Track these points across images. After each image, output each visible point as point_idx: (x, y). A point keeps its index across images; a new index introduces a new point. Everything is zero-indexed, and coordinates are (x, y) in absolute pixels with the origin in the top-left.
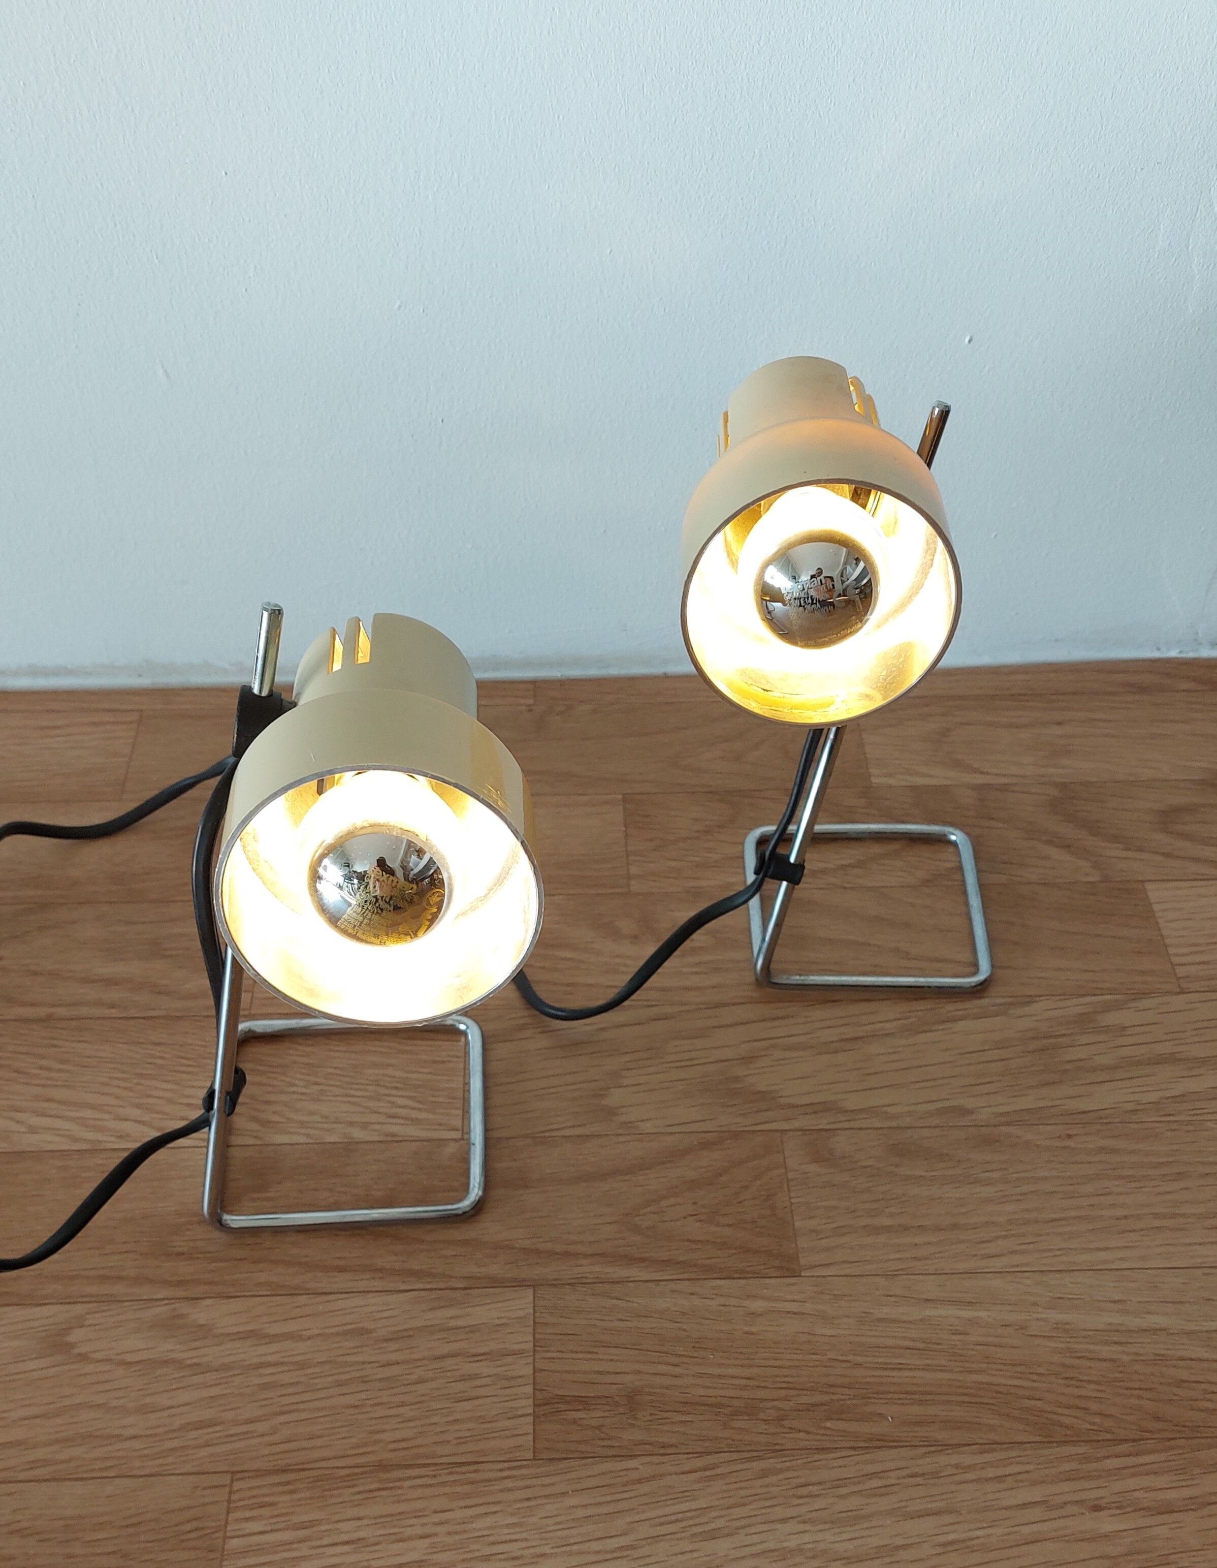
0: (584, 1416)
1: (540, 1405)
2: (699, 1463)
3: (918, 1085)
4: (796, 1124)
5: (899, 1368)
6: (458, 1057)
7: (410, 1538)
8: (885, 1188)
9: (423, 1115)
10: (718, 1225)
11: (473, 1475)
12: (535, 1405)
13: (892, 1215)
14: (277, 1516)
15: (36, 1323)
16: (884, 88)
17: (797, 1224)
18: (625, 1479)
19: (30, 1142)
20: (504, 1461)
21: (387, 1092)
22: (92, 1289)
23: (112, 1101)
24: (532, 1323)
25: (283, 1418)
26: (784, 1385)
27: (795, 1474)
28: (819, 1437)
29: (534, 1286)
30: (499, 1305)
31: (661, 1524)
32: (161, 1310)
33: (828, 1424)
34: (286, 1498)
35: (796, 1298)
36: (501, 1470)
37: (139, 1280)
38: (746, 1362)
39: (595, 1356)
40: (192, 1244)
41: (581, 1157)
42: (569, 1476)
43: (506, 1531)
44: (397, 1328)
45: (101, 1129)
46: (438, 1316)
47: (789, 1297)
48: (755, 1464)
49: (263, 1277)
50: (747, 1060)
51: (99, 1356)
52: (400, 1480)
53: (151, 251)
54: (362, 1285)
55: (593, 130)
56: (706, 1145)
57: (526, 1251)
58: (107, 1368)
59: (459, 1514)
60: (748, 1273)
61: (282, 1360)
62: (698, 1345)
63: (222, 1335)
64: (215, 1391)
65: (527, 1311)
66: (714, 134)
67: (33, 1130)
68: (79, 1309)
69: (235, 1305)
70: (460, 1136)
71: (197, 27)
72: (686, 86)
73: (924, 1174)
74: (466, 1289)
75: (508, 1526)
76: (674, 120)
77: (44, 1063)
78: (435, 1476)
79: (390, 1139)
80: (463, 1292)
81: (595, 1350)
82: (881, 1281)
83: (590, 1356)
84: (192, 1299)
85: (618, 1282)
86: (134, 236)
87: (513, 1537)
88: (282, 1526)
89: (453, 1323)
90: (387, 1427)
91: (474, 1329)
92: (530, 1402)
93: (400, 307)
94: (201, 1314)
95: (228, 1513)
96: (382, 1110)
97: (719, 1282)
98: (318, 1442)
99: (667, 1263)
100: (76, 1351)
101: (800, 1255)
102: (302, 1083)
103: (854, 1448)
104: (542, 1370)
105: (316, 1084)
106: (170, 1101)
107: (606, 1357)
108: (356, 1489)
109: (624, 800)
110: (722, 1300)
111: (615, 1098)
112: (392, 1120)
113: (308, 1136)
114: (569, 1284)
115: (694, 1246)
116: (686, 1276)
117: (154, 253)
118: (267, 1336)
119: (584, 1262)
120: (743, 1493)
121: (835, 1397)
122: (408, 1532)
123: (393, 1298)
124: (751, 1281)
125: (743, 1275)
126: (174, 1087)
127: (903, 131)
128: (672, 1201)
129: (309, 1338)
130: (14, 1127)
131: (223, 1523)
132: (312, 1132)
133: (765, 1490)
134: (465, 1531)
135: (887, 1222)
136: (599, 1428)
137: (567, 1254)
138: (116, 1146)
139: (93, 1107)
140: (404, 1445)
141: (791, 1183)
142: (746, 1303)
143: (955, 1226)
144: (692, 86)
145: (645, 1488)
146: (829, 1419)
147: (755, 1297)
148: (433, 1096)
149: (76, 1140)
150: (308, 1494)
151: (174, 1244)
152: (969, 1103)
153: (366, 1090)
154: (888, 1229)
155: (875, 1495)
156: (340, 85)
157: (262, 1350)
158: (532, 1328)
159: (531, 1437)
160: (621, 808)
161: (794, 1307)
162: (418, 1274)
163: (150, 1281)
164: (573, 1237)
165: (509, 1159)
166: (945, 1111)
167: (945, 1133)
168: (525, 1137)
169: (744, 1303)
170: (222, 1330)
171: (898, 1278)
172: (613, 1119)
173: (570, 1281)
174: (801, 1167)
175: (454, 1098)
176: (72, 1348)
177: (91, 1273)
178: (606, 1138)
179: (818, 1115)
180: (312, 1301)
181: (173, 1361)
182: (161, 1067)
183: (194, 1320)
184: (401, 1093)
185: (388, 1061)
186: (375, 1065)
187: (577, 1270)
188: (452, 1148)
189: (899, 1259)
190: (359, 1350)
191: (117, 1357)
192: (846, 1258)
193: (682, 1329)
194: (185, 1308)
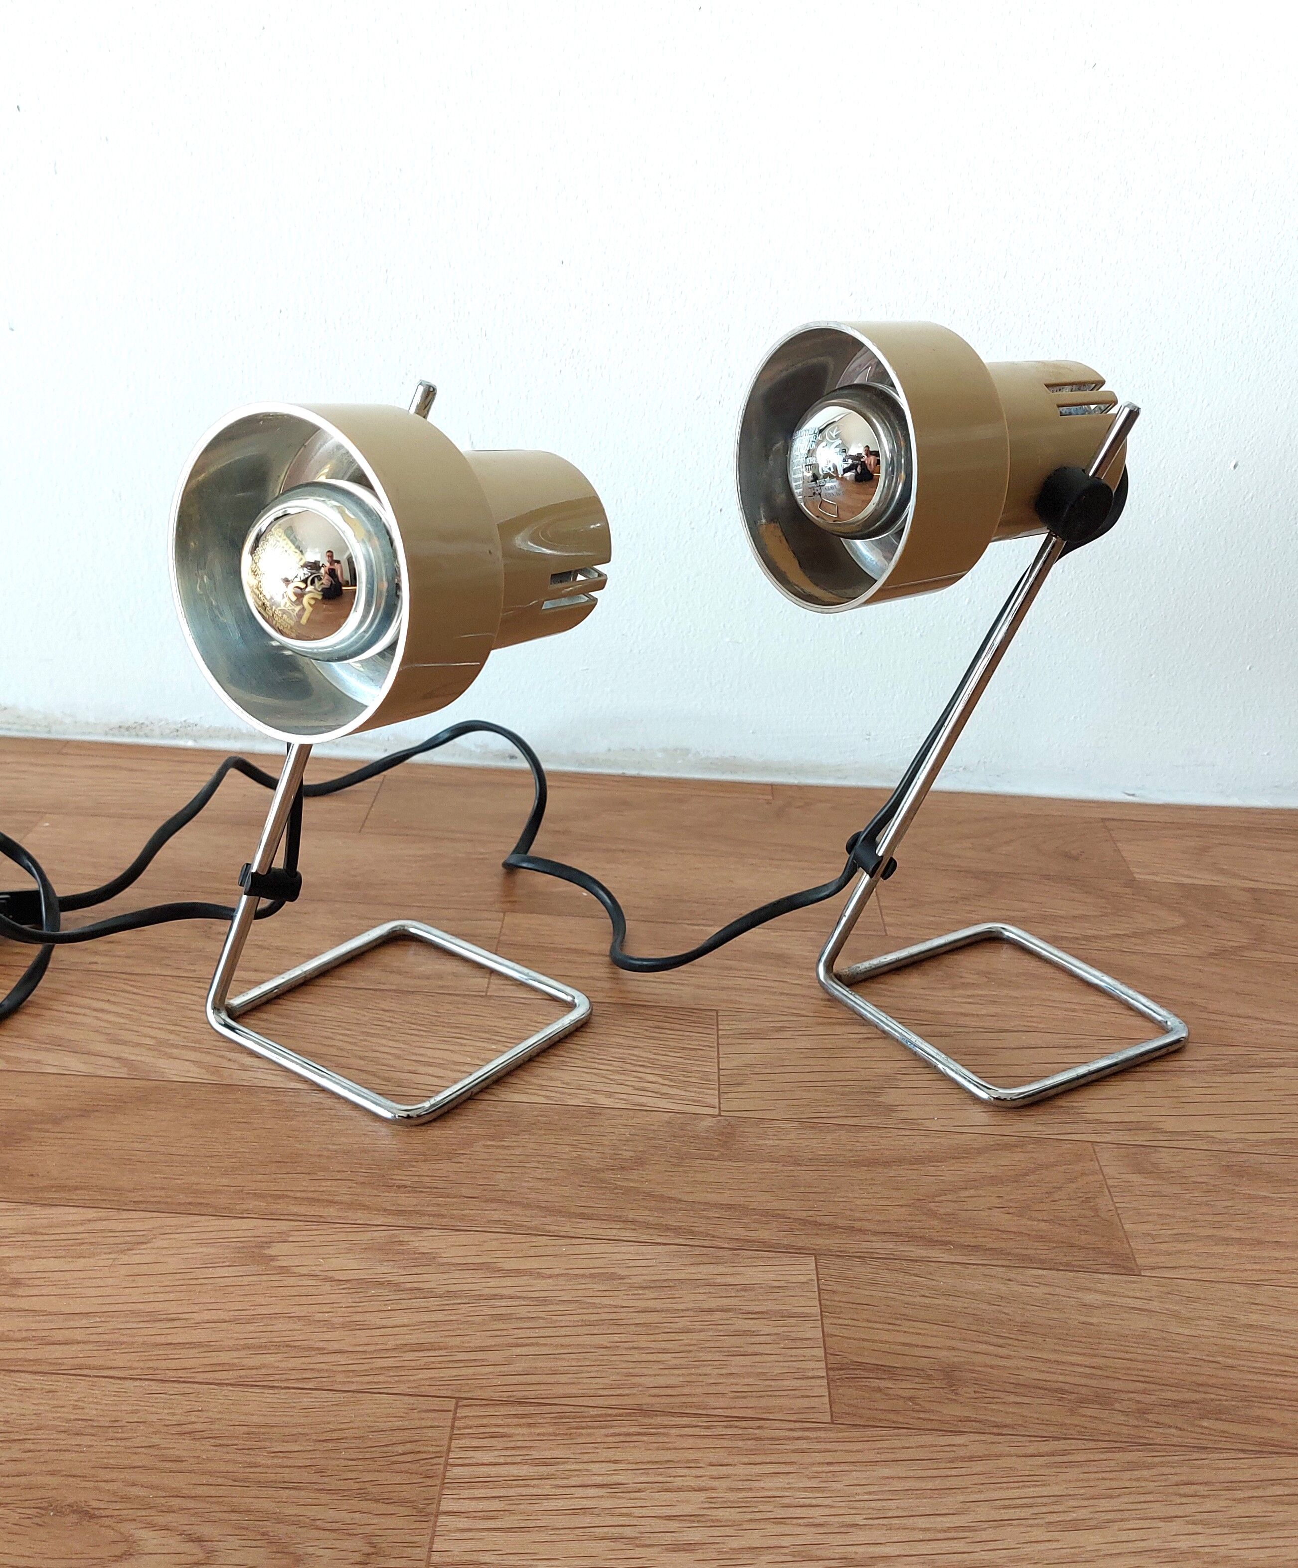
0: (890, 1386)
1: (832, 1369)
2: (1045, 1447)
4: (1108, 1138)
5: (1283, 1374)
6: (710, 1047)
7: (679, 1490)
8: (1227, 1204)
9: (675, 1092)
10: (1029, 1219)
11: (756, 1431)
12: (828, 1369)
13: (1240, 1229)
14: (513, 1448)
15: (232, 1234)
17: (1126, 1227)
18: (952, 1455)
19: (241, 1077)
20: (795, 1421)
21: (634, 1069)
22: (302, 1210)
24: (816, 1289)
25: (519, 1350)
26: (1141, 1379)
27: (1173, 1471)
28: (1195, 1435)
29: (815, 1255)
30: (775, 1268)
31: (1005, 1507)
32: (379, 1235)
33: (1205, 1423)
34: (525, 1430)
35: (1138, 1295)
36: (791, 1430)
37: (351, 1206)
38: (1089, 1351)
39: (897, 1328)
40: (416, 1179)
41: (858, 1144)
42: (879, 1445)
43: (804, 1495)
44: (653, 1278)
46: (705, 1271)
47: (1131, 1294)
48: (1118, 1456)
49: (496, 1216)
51: (304, 1270)
52: (665, 1427)
53: (481, 330)
54: (611, 1234)
56: (1006, 1147)
57: (804, 1222)
58: (310, 1282)
59: (741, 1470)
60: (1074, 1266)
61: (519, 1294)
62: (1025, 1329)
63: (447, 1264)
64: (440, 1316)
65: (809, 1277)
67: (245, 1067)
68: (283, 1226)
69: (463, 1238)
70: (716, 1113)
73: (1270, 1195)
74: (734, 1249)
75: (805, 1489)
78: (708, 1427)
79: (638, 1108)
80: (730, 1252)
81: (898, 1322)
82: (1242, 1289)
83: (891, 1327)
84: (414, 1228)
85: (917, 1261)
87: (814, 1502)
88: (518, 1459)
89: (720, 1280)
90: (646, 1371)
91: (745, 1288)
92: (822, 1365)
94: (423, 1242)
95: (451, 1439)
96: (629, 1083)
97: (1040, 1272)
98: (563, 1379)
99: (976, 1248)
100: (277, 1264)
101: (1136, 1256)
103: (1243, 1451)
104: (832, 1336)
106: (398, 1057)
107: (911, 1330)
108: (612, 1431)
110: (1046, 1289)
111: (892, 1097)
112: (641, 1093)
114: (856, 1257)
115: (1004, 1236)
116: (1000, 1263)
118: (499, 1270)
119: (874, 1238)
120: (1108, 1484)
121: (1208, 1396)
122: (678, 1483)
123: (648, 1249)
124: (1080, 1275)
125: (1069, 1267)
126: (403, 1046)
128: (972, 1192)
129: (550, 1277)
130: (226, 1064)
131: (445, 1448)
132: (553, 1094)
133: (1135, 1484)
134: (751, 1489)
135: (1237, 1235)
136: (910, 1399)
137: (852, 1229)
140: (669, 1391)
141: (1113, 1190)
142: (1079, 1295)
145: (978, 1467)
146: (1204, 1417)
147: (1088, 1290)
148: (683, 1076)
150: (551, 1430)
151: (394, 1177)
153: (611, 1065)
154: (1239, 1241)
155: (1283, 1503)
157: (493, 1283)
159: (826, 1400)
161: (1138, 1304)
162: (677, 1230)
163: (366, 1208)
164: (857, 1215)
165: (775, 1137)
166: (1282, 1142)
167: (1286, 1161)
168: (791, 1120)
169: (1075, 1294)
170: (449, 1260)
171: (1263, 1288)
172: (894, 1114)
173: (859, 1254)
174: (1123, 1176)
175: (709, 1080)
176: (272, 1260)
177: (298, 1195)
178: (887, 1130)
179: (1133, 1132)
180: (553, 1242)
181: (389, 1283)
182: (389, 1028)
183: (416, 1248)
184: (648, 1071)
185: (635, 1044)
186: (620, 1046)
187: (864, 1244)
188: (708, 1122)
189: (1260, 1270)
190: (611, 1294)
191: (324, 1273)
192: (1192, 1263)
193: (1000, 1312)
194: (405, 1235)
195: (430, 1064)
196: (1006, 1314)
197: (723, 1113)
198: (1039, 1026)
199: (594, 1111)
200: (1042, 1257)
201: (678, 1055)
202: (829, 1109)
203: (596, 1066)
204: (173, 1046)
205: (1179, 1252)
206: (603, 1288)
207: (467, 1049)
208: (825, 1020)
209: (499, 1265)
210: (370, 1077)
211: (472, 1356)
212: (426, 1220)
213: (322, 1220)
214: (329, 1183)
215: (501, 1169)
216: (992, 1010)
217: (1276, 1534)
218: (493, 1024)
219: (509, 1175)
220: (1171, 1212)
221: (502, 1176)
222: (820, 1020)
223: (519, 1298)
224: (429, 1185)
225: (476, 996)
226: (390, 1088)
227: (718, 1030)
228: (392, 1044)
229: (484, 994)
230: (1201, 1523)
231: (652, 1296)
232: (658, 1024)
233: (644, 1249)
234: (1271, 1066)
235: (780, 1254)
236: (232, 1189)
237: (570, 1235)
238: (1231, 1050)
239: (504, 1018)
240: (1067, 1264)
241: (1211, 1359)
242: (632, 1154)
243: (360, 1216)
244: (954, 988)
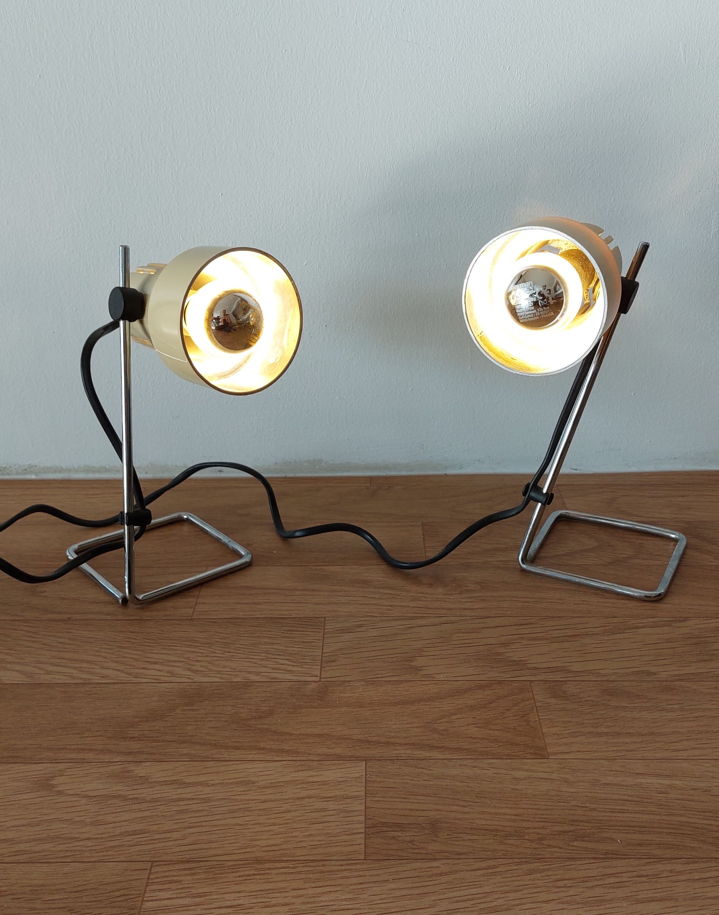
0: (400, 835)
1: (369, 828)
2: (484, 864)
3: (618, 660)
4: (539, 678)
5: (623, 812)
6: (319, 640)
7: (274, 906)
8: (602, 712)
9: (295, 669)
10: (490, 730)
11: (321, 868)
12: (366, 828)
13: (608, 727)
14: (182, 889)
15: (32, 773)
16: (560, 151)
17: (544, 730)
18: (430, 873)
19: (45, 678)
20: (344, 860)
21: (273, 657)
22: (73, 756)
23: (101, 659)
24: (364, 781)
25: (190, 831)
26: (542, 820)
27: (554, 873)
28: (569, 851)
29: (366, 760)
30: (343, 770)
31: (457, 902)
32: (116, 768)
33: (575, 844)
34: (189, 878)
35: (546, 770)
36: (341, 865)
37: (102, 751)
38: (514, 806)
39: (408, 800)
40: (141, 732)
41: (397, 692)
42: (390, 870)
43: (344, 903)
44: (273, 781)
45: (92, 673)
47: (542, 770)
48: (523, 866)
49: (185, 751)
50: (504, 644)
51: (70, 792)
52: (269, 869)
53: (179, 234)
54: (251, 757)
55: (410, 173)
56: (480, 687)
57: (361, 741)
58: (75, 799)
59: (311, 891)
60: (513, 756)
61: (193, 797)
62: (479, 796)
63: (155, 782)
64: (148, 813)
65: (361, 774)
66: (473, 175)
67: (48, 673)
68: (62, 766)
69: (165, 766)
70: (318, 680)
71: (214, 123)
72: (458, 151)
73: (628, 705)
74: (320, 761)
75: (345, 900)
76: (452, 168)
77: (62, 640)
78: (294, 868)
79: (273, 680)
80: (317, 763)
81: (408, 797)
82: (605, 763)
83: (404, 800)
84: (137, 762)
85: (423, 760)
86: (171, 226)
87: (350, 907)
88: (184, 895)
89: (311, 779)
90: (262, 837)
91: (324, 783)
92: (363, 825)
93: (306, 265)
94: (141, 770)
95: (147, 886)
96: (268, 666)
97: (492, 761)
98: (214, 845)
99: (458, 749)
100: (56, 789)
101: (548, 747)
102: (220, 652)
103: (595, 858)
104: (370, 808)
105: (229, 652)
106: (136, 660)
107: (415, 801)
108: (239, 874)
109: (423, 524)
110: (495, 771)
111: (419, 662)
112: (275, 671)
113: (221, 678)
114: (389, 760)
115: (474, 741)
116: (470, 757)
117: (180, 235)
118: (184, 783)
119: (400, 748)
120: (516, 883)
121: (579, 827)
122: (274, 901)
123: (271, 764)
124: (515, 761)
125: (509, 757)
126: (140, 653)
127: (571, 173)
128: (459, 716)
130: (38, 671)
131: (143, 892)
132: (224, 676)
133: (531, 882)
134: (314, 902)
135: (606, 730)
136: (410, 842)
137: (388, 743)
138: (99, 681)
139: (88, 662)
140: (274, 848)
141: (538, 708)
142: (512, 773)
143: (652, 734)
144: (461, 151)
145: (444, 879)
146: (576, 840)
147: (519, 769)
148: (302, 659)
149: (74, 678)
150: (204, 876)
151: (128, 732)
152: (653, 669)
153: (260, 656)
154: (607, 734)
155: (614, 888)
156: (283, 151)
157: (179, 791)
158: (364, 783)
159: (363, 846)
160: (421, 528)
161: (545, 775)
162: (288, 752)
163: (111, 752)
164: (393, 734)
165: (350, 692)
166: (638, 673)
167: (639, 684)
168: (361, 681)
169: (511, 772)
170: (156, 780)
171: (617, 761)
172: (419, 672)
173: (390, 758)
174: (545, 700)
175: (315, 660)
176: (53, 787)
177: (72, 747)
178: (414, 682)
179: (554, 673)
180: (217, 765)
181: (120, 796)
182: (133, 643)
183: (137, 774)
184: (282, 657)
185: (275, 641)
186: (266, 644)
187: (394, 752)
188: (313, 686)
189: (616, 750)
190: (247, 793)
191: (83, 793)
192: (578, 749)
193: (468, 786)
194: (132, 767)
195: (155, 663)
196: (470, 787)
197: (322, 680)
198: (508, 613)
199: (247, 685)
200: (495, 752)
201: (300, 646)
202: (383, 672)
203: (252, 657)
204: (9, 663)
205: (572, 743)
206: (242, 790)
207: (177, 652)
208: (386, 618)
209: (184, 780)
210: (119, 673)
211: (163, 836)
212: (144, 756)
213: (85, 761)
214: (90, 739)
215: (190, 723)
216: (482, 605)
217: (608, 906)
218: (193, 636)
219: (195, 726)
220: (570, 720)
221: (190, 727)
222: (383, 618)
223: (193, 799)
224: (148, 736)
225: (185, 619)
226: (131, 679)
227: (324, 629)
228: (134, 652)
229: (190, 618)
230: (568, 903)
231: (270, 792)
232: (289, 628)
233: (268, 764)
234: (637, 628)
235: (346, 762)
236: (35, 746)
237: (228, 759)
238: (616, 620)
239: (200, 632)
240: (508, 755)
241: (583, 805)
242: (267, 708)
243: (106, 757)
244: (461, 593)
